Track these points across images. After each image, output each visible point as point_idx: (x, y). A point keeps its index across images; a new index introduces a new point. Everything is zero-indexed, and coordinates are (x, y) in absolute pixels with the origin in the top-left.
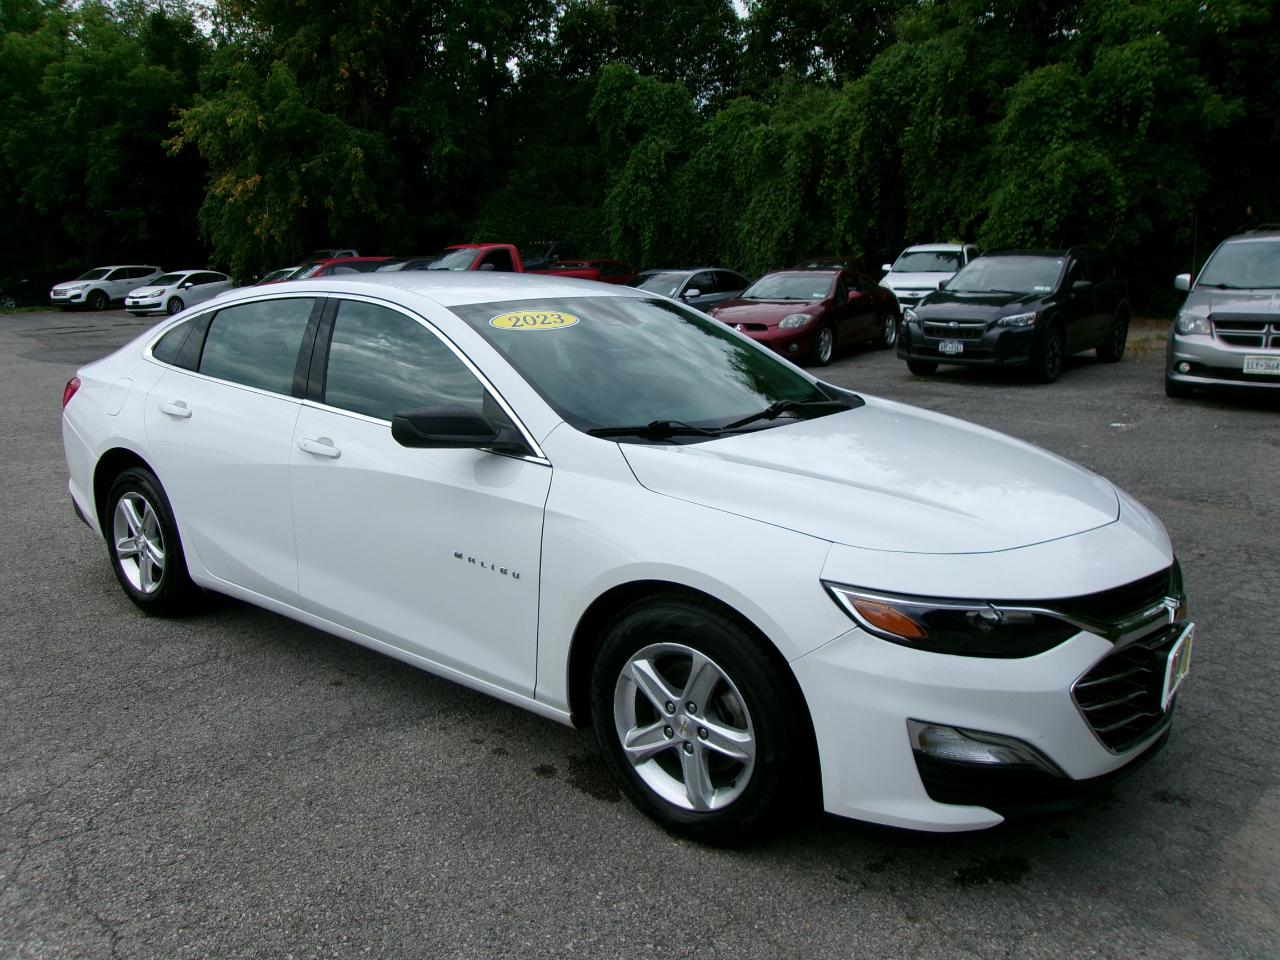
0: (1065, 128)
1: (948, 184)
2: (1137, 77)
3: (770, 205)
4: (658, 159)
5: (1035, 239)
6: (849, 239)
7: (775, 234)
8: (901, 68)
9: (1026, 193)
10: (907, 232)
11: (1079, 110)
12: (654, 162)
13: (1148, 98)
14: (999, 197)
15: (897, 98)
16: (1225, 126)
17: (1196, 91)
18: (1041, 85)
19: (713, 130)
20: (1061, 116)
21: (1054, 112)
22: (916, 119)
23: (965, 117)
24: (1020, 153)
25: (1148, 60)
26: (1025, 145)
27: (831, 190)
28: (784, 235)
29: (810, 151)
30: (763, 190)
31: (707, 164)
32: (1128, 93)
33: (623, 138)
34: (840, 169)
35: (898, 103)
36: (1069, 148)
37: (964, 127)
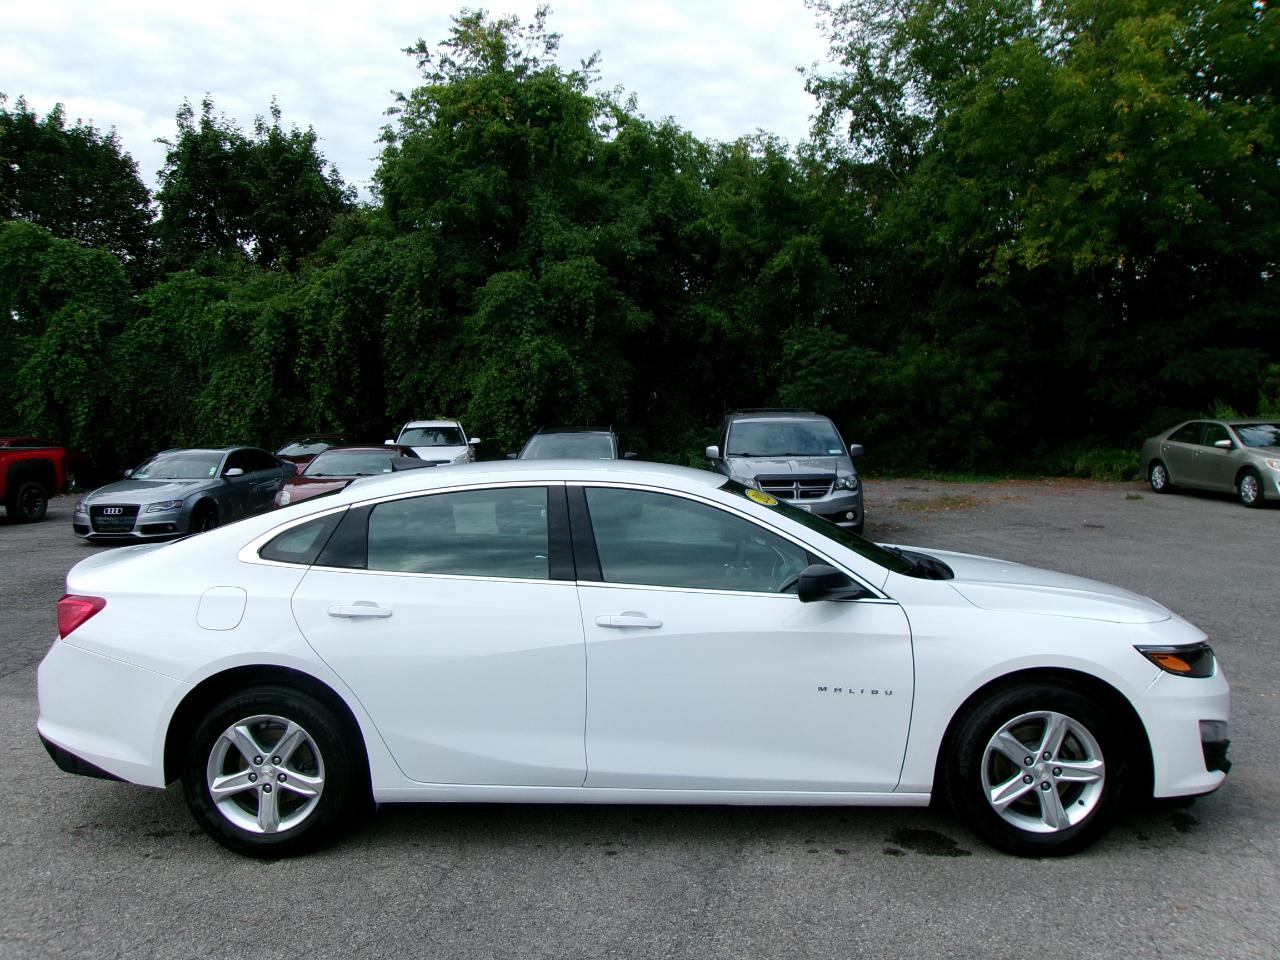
0: (531, 324)
1: (426, 367)
2: (581, 289)
3: (237, 381)
4: (91, 328)
5: (517, 416)
6: (329, 416)
7: (248, 411)
8: (372, 259)
9: (506, 377)
10: (389, 409)
11: (540, 310)
12: (86, 331)
13: (591, 304)
14: (482, 379)
15: (373, 287)
16: (644, 331)
17: (619, 303)
18: (507, 287)
19: (152, 302)
20: (527, 314)
21: (520, 310)
22: (394, 307)
23: (440, 308)
24: (497, 342)
25: (587, 276)
26: (499, 336)
27: (306, 368)
28: (258, 412)
29: (283, 330)
30: (225, 366)
31: (149, 336)
32: (576, 300)
33: (37, 302)
34: (316, 349)
35: (374, 291)
36: (538, 341)
37: (438, 317)
